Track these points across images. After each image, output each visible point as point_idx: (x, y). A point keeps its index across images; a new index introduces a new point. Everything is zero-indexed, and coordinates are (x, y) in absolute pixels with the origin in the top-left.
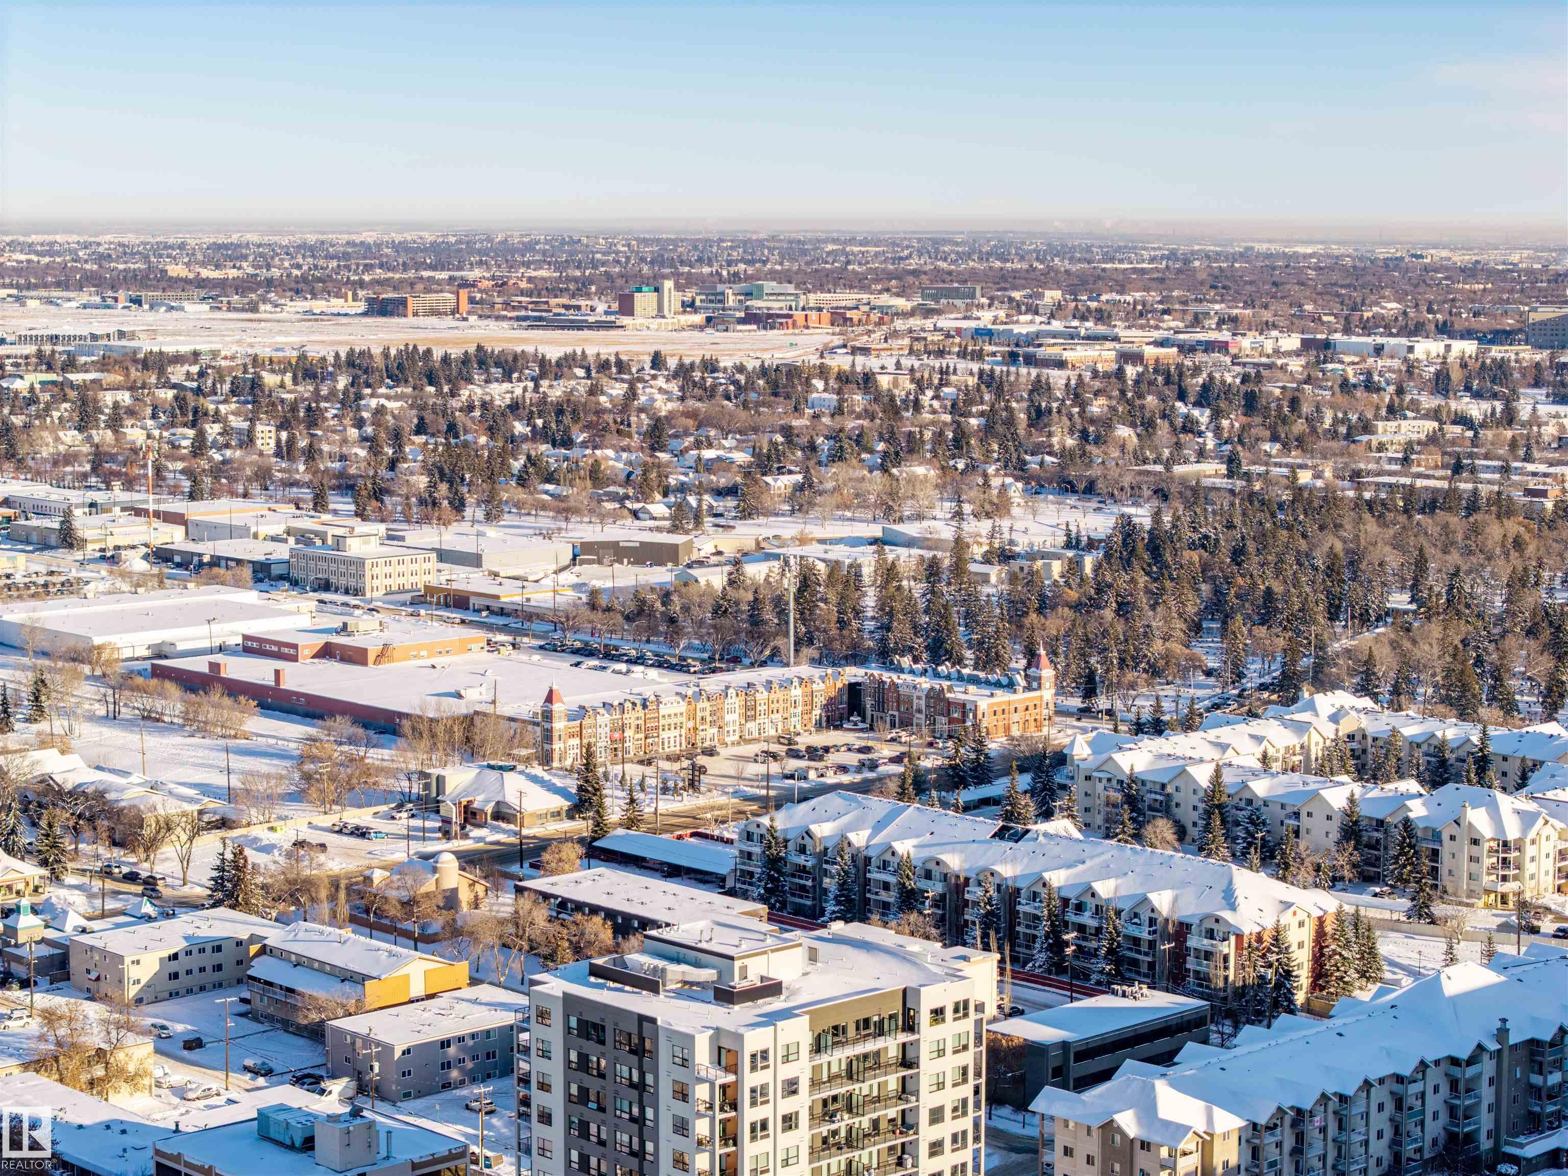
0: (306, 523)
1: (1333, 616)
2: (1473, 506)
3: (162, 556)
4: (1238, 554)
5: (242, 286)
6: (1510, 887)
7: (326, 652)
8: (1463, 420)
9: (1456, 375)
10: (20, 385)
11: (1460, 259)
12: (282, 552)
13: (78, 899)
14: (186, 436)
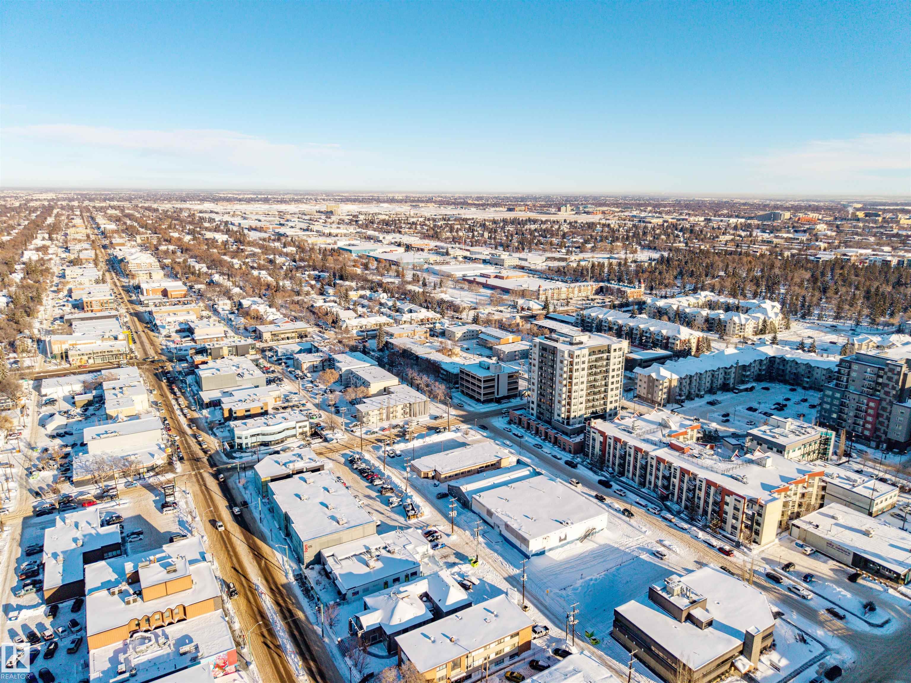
0: (493, 252)
1: (707, 275)
2: (740, 254)
3: (465, 258)
4: (686, 263)
5: (483, 205)
6: (742, 334)
7: (496, 277)
8: (740, 236)
9: (739, 226)
10: (439, 224)
11: (742, 201)
12: (488, 258)
13: (447, 321)
14: (471, 234)
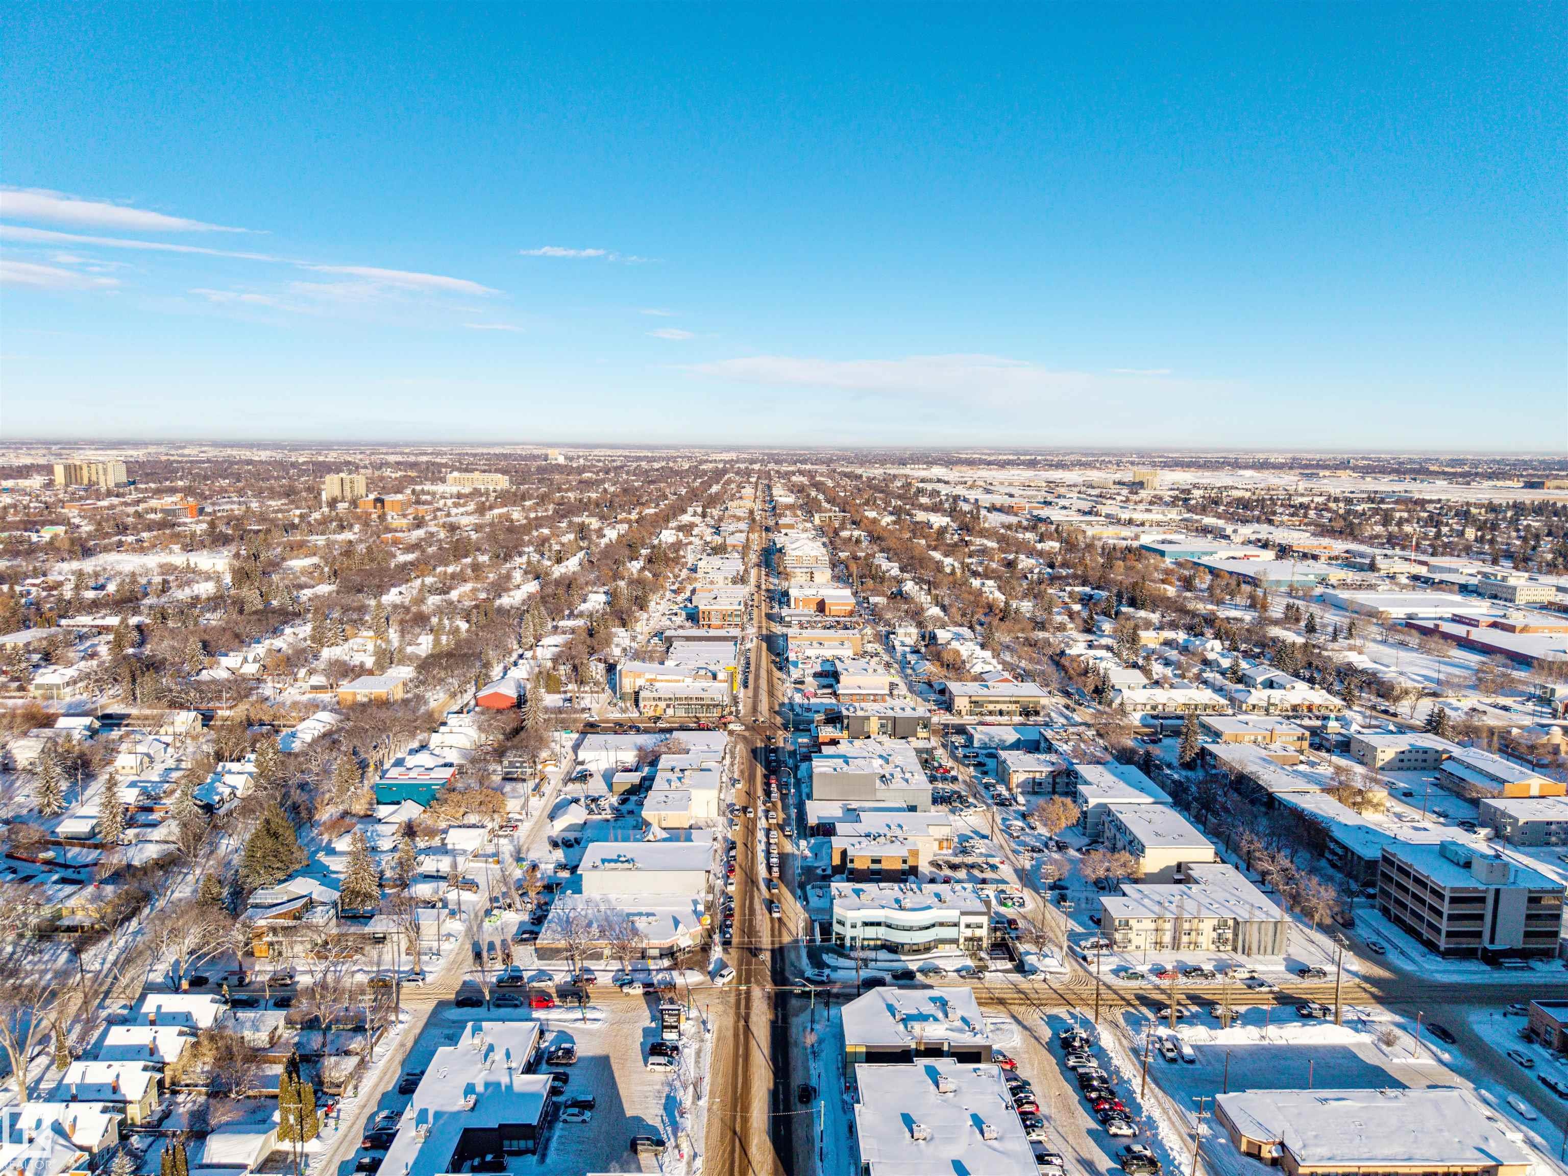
0: (1488, 569)
3: (1415, 578)
5: (1463, 475)
7: (1494, 625)
10: (1359, 508)
12: (1474, 581)
13: (1359, 718)
14: (1432, 532)
